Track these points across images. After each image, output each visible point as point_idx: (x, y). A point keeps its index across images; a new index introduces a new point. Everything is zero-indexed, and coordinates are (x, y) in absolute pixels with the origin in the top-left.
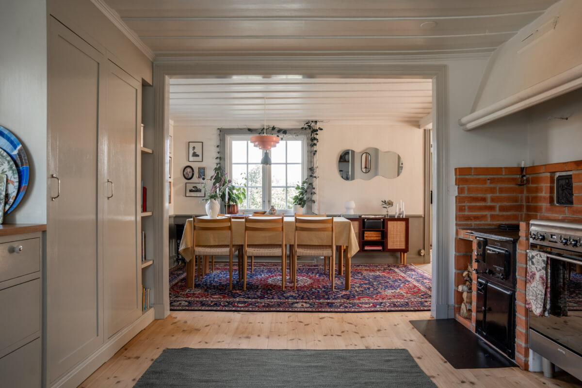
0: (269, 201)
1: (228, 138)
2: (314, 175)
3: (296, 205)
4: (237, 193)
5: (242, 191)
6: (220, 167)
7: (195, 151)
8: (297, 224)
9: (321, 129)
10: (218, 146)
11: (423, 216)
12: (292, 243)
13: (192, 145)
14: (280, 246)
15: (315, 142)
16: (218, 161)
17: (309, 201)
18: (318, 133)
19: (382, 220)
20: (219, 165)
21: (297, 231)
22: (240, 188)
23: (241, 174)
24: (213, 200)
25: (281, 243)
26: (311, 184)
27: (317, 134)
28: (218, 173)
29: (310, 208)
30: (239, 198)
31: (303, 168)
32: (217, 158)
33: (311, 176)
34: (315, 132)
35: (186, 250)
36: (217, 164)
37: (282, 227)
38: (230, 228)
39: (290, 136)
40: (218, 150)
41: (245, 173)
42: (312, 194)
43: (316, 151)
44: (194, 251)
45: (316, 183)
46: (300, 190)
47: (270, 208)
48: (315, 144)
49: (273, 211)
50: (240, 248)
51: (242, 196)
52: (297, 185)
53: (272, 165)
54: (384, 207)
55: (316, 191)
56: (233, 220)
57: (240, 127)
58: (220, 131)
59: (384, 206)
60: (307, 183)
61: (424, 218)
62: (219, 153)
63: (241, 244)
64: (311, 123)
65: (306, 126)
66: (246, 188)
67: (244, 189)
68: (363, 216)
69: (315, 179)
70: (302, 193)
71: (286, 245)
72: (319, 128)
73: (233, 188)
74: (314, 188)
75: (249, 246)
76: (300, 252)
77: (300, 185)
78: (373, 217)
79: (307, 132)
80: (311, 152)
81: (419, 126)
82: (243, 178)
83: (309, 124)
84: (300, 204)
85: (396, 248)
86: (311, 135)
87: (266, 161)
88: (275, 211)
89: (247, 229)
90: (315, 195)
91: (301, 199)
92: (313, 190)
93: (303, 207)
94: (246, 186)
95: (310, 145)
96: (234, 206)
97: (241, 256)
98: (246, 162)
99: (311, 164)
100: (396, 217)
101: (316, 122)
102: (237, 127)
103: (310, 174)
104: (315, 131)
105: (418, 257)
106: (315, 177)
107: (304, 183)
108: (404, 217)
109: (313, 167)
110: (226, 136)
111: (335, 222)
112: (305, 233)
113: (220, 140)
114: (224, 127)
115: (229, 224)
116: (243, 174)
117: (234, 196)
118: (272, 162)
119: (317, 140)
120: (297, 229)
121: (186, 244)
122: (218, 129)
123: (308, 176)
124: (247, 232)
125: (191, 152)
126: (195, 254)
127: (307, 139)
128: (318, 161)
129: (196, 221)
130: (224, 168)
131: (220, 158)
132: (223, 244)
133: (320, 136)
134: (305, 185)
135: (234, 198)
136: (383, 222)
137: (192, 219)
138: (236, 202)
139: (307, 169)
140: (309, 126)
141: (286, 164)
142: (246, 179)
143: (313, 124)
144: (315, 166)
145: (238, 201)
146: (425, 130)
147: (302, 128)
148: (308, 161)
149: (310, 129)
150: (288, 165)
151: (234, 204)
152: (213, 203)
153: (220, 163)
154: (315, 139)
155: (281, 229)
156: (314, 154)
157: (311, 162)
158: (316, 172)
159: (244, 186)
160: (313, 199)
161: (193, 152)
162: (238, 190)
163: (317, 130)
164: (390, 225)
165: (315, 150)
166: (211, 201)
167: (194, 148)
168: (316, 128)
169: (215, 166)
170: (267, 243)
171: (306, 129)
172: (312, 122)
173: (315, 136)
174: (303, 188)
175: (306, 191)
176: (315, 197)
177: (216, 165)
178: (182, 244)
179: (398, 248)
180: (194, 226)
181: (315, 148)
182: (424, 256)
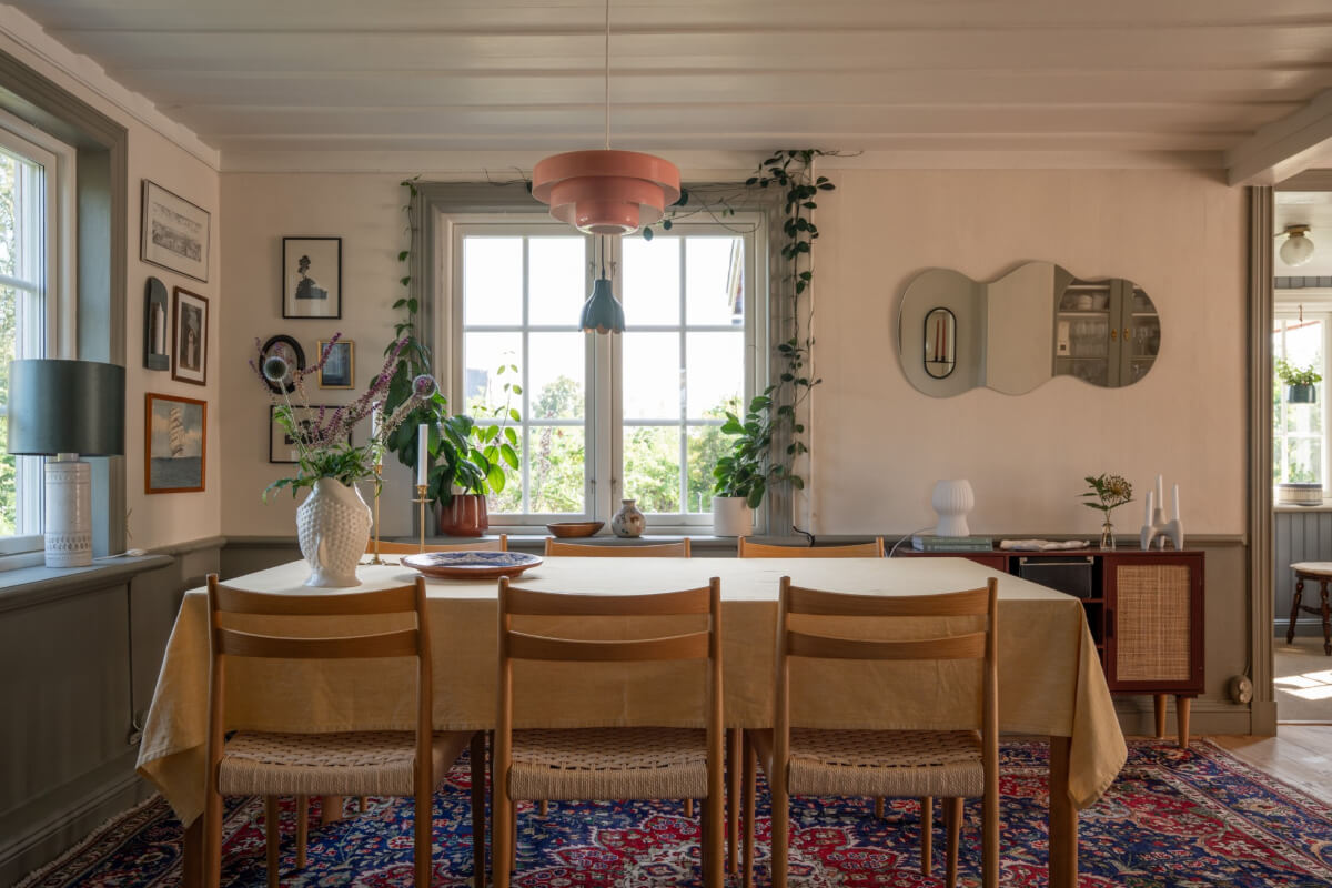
0: (613, 481)
1: (448, 224)
2: (801, 373)
3: (724, 495)
4: (482, 447)
5: (504, 439)
6: (411, 341)
7: (308, 274)
8: (791, 617)
9: (830, 187)
10: (403, 256)
11: (1245, 541)
12: (764, 720)
13: (295, 252)
14: (698, 737)
15: (804, 236)
16: (403, 315)
17: (781, 480)
18: (814, 199)
19: (1091, 559)
20: (405, 334)
21: (789, 658)
22: (494, 429)
23: (501, 370)
24: (335, 483)
25: (700, 722)
26: (787, 410)
27: (811, 206)
28: (402, 365)
29: (783, 509)
30: (489, 468)
31: (750, 346)
32: (399, 304)
33: (787, 378)
34: (804, 196)
35: (175, 761)
36: (400, 328)
37: (712, 638)
38: (416, 643)
39: (700, 217)
40: (403, 269)
41: (514, 368)
42: (791, 450)
43: (807, 276)
44: (215, 770)
45: (809, 405)
46: (739, 436)
47: (618, 512)
48: (805, 248)
49: (633, 520)
50: (478, 747)
51: (501, 460)
52: (728, 414)
53: (626, 336)
54: (1094, 505)
55: (810, 438)
56: (434, 591)
57: (495, 177)
58: (414, 193)
59: (1097, 500)
60: (769, 407)
61: (1249, 548)
62: (405, 281)
63: (476, 724)
64: (786, 159)
65: (766, 173)
66: (519, 430)
67: (510, 432)
68: (1005, 544)
69: (802, 389)
70: (749, 450)
71: (730, 734)
72: (821, 180)
73: (466, 425)
74: (800, 429)
75: (526, 737)
76: (810, 775)
77: (741, 413)
78: (1052, 545)
79: (771, 197)
80: (786, 280)
81: (1223, 176)
82: (507, 387)
83: (780, 166)
84: (740, 493)
85: (1150, 678)
86: (788, 210)
87: (603, 315)
88: (638, 523)
89: (511, 647)
90: (804, 454)
91: (745, 474)
92: (797, 437)
93: (754, 504)
94: (518, 420)
95: (784, 252)
96: (469, 499)
97: (482, 794)
98: (520, 322)
99: (787, 332)
100: (1146, 547)
101: (807, 156)
102: (482, 178)
103: (783, 371)
104: (801, 193)
105: (1223, 707)
106: (804, 382)
107: (756, 405)
108: (1181, 547)
109: (794, 342)
110: (435, 210)
111: (1008, 604)
112: (832, 670)
113: (414, 230)
114: (425, 178)
115: (408, 621)
116: (508, 369)
117: (469, 459)
118: (628, 322)
119: (812, 228)
120: (791, 644)
121: (176, 731)
122: (403, 184)
123: (772, 378)
124: (511, 661)
125: (293, 281)
126: (223, 788)
127: (772, 226)
128: (818, 314)
129: (223, 601)
130: (430, 347)
131: (413, 305)
132: (381, 724)
133: (825, 210)
134: (763, 413)
135: (470, 467)
136: (1098, 569)
137: (204, 590)
138: (476, 484)
139: (772, 348)
140: (777, 172)
141: (683, 329)
142: (519, 391)
143: (794, 166)
144: (802, 339)
145: (488, 483)
146: (1249, 191)
147: (751, 181)
148: (774, 317)
149: (783, 182)
150: (689, 335)
151: (471, 491)
152: (336, 500)
153: (411, 325)
154: (803, 225)
155: (704, 649)
156: (800, 288)
157: (787, 320)
158: (808, 360)
159: (510, 418)
160: (794, 472)
161: (300, 278)
162: (484, 436)
163: (813, 190)
164: (1128, 580)
165: (802, 268)
166: (325, 492)
167: (305, 262)
168: (805, 182)
169: (390, 336)
170: (626, 719)
171: (765, 183)
172: (792, 153)
173: (804, 213)
174: (751, 428)
175: (767, 441)
176: (802, 465)
177: (395, 331)
178: (153, 730)
179: (1159, 677)
180: (218, 635)
181: (804, 263)
182: (1249, 704)
